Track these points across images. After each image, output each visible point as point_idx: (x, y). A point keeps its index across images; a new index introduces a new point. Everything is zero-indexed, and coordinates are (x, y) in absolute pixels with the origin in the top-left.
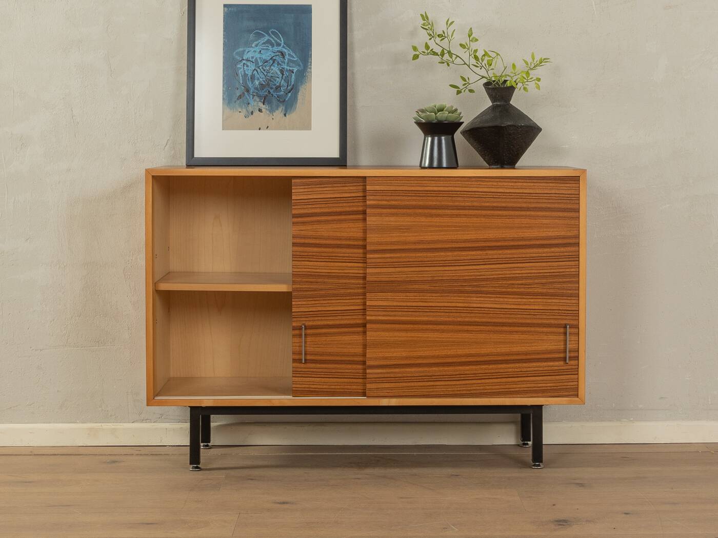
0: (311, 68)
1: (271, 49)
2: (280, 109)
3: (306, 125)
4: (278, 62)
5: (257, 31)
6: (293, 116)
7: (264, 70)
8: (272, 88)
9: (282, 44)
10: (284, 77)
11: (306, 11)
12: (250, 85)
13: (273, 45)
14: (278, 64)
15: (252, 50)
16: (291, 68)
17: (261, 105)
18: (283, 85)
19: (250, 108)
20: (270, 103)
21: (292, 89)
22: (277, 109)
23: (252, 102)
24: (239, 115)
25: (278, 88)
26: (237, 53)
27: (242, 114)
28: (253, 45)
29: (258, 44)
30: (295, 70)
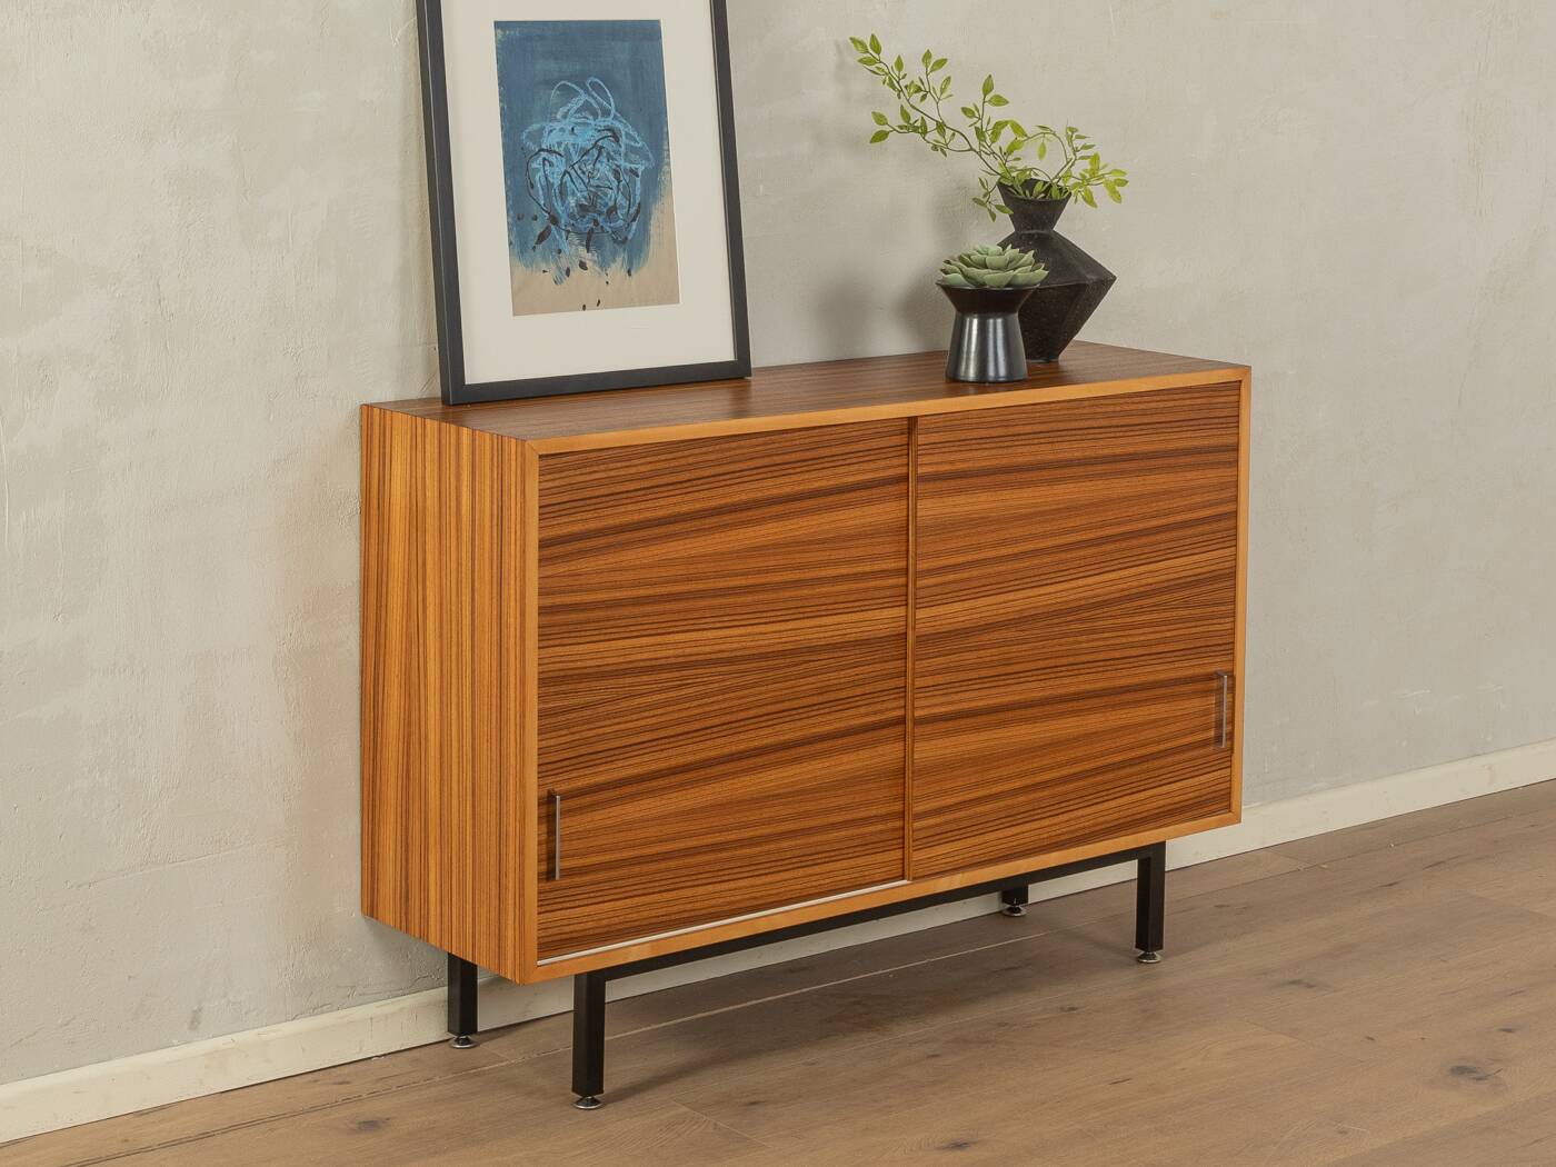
0: (669, 164)
1: (593, 123)
2: (619, 260)
3: (667, 294)
4: (608, 153)
5: (563, 82)
6: (644, 273)
7: (584, 173)
8: (600, 214)
9: (613, 111)
10: (621, 187)
11: (647, 33)
12: (559, 208)
13: (595, 115)
14: (610, 158)
15: (557, 126)
16: (633, 166)
17: (582, 251)
18: (622, 207)
19: (564, 263)
20: (600, 247)
21: (638, 212)
22: (614, 260)
23: (565, 246)
24: (544, 279)
25: (612, 211)
26: (531, 136)
27: (549, 277)
28: (559, 116)
29: (567, 113)
30: (641, 169)
